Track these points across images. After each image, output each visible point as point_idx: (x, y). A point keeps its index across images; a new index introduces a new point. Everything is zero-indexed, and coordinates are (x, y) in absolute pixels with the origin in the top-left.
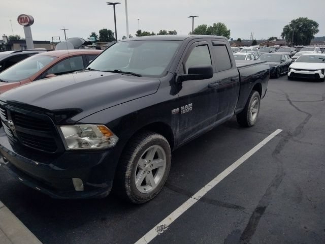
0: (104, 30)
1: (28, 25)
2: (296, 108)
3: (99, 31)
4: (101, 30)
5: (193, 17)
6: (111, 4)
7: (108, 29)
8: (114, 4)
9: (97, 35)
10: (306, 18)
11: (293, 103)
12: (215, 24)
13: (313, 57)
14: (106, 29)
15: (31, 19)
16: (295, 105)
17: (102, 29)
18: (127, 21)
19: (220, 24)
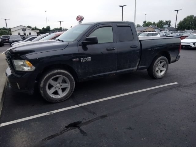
1: (81, 21)
5: (177, 11)
6: (121, 6)
8: (123, 6)
15: (82, 18)
18: (135, 16)
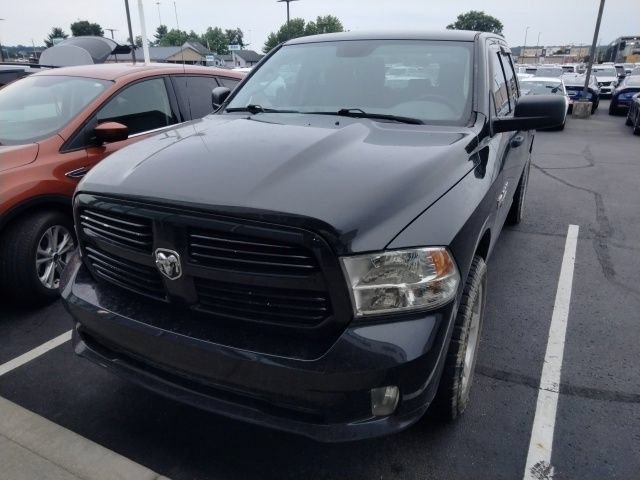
0: (82, 23)
2: (561, 181)
3: (70, 26)
4: (76, 24)
7: (91, 23)
9: (66, 34)
10: (482, 13)
11: (548, 171)
12: (319, 19)
13: (540, 85)
14: (87, 23)
16: (555, 175)
17: (78, 21)
19: (329, 18)
